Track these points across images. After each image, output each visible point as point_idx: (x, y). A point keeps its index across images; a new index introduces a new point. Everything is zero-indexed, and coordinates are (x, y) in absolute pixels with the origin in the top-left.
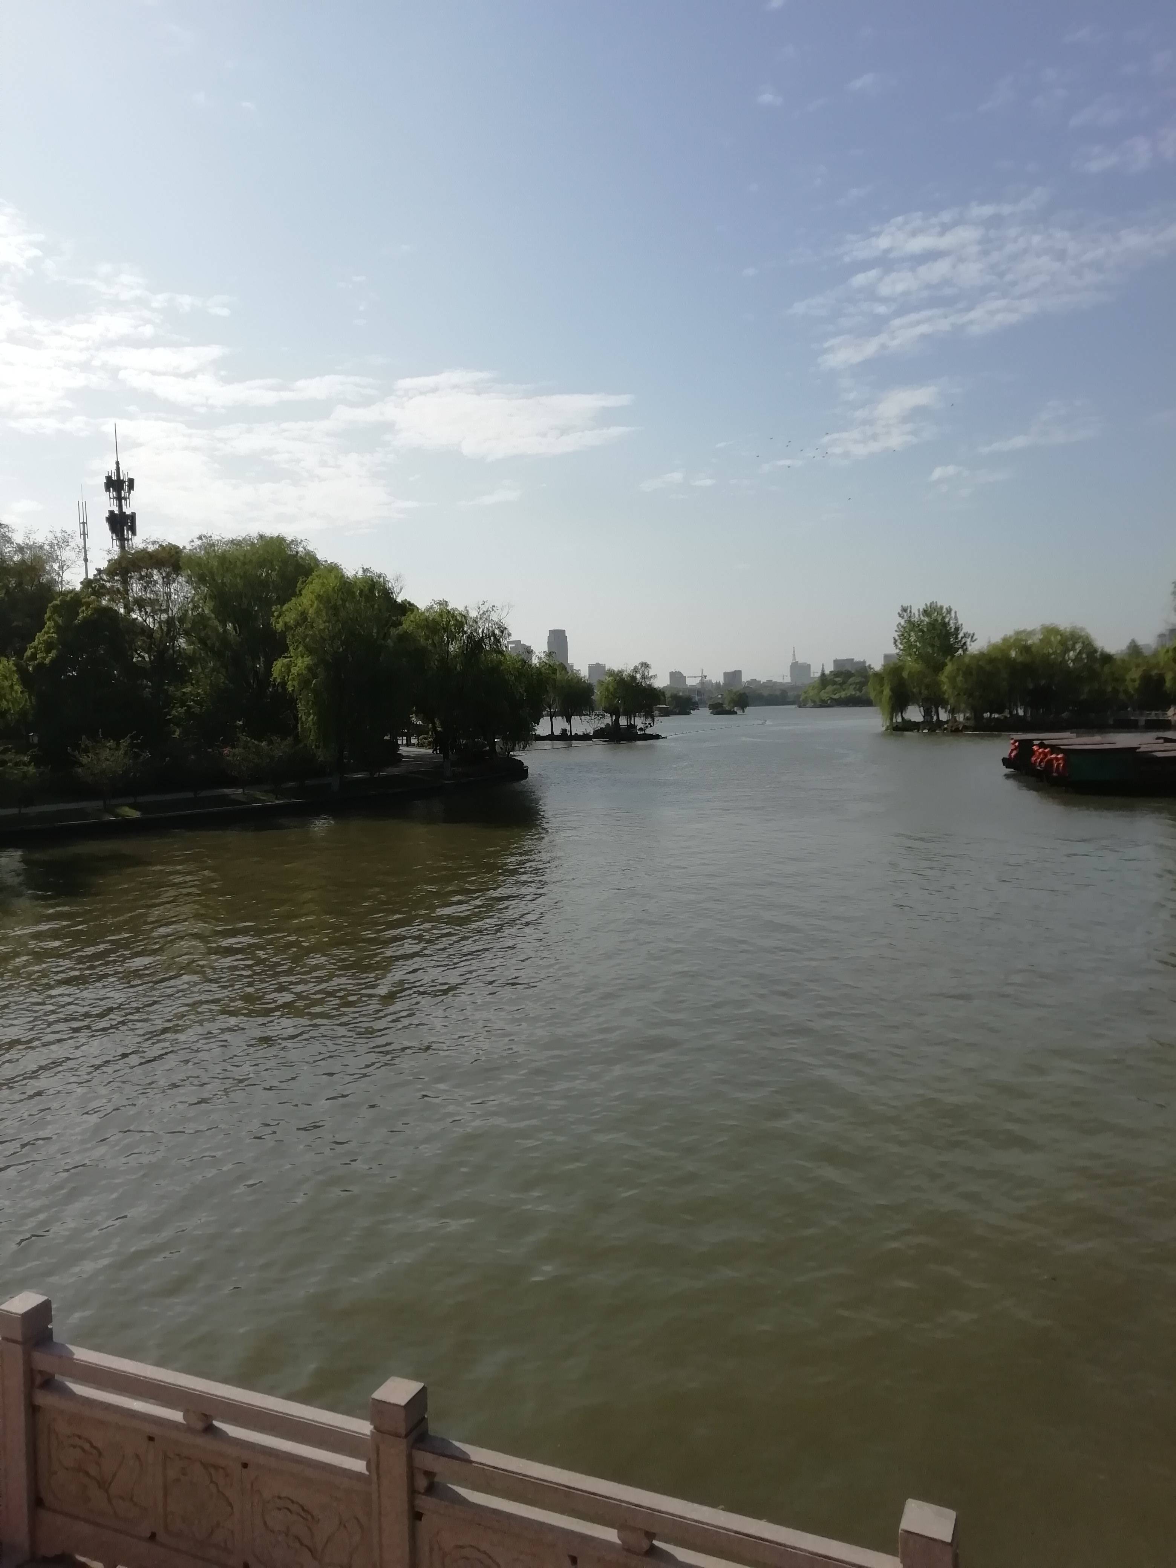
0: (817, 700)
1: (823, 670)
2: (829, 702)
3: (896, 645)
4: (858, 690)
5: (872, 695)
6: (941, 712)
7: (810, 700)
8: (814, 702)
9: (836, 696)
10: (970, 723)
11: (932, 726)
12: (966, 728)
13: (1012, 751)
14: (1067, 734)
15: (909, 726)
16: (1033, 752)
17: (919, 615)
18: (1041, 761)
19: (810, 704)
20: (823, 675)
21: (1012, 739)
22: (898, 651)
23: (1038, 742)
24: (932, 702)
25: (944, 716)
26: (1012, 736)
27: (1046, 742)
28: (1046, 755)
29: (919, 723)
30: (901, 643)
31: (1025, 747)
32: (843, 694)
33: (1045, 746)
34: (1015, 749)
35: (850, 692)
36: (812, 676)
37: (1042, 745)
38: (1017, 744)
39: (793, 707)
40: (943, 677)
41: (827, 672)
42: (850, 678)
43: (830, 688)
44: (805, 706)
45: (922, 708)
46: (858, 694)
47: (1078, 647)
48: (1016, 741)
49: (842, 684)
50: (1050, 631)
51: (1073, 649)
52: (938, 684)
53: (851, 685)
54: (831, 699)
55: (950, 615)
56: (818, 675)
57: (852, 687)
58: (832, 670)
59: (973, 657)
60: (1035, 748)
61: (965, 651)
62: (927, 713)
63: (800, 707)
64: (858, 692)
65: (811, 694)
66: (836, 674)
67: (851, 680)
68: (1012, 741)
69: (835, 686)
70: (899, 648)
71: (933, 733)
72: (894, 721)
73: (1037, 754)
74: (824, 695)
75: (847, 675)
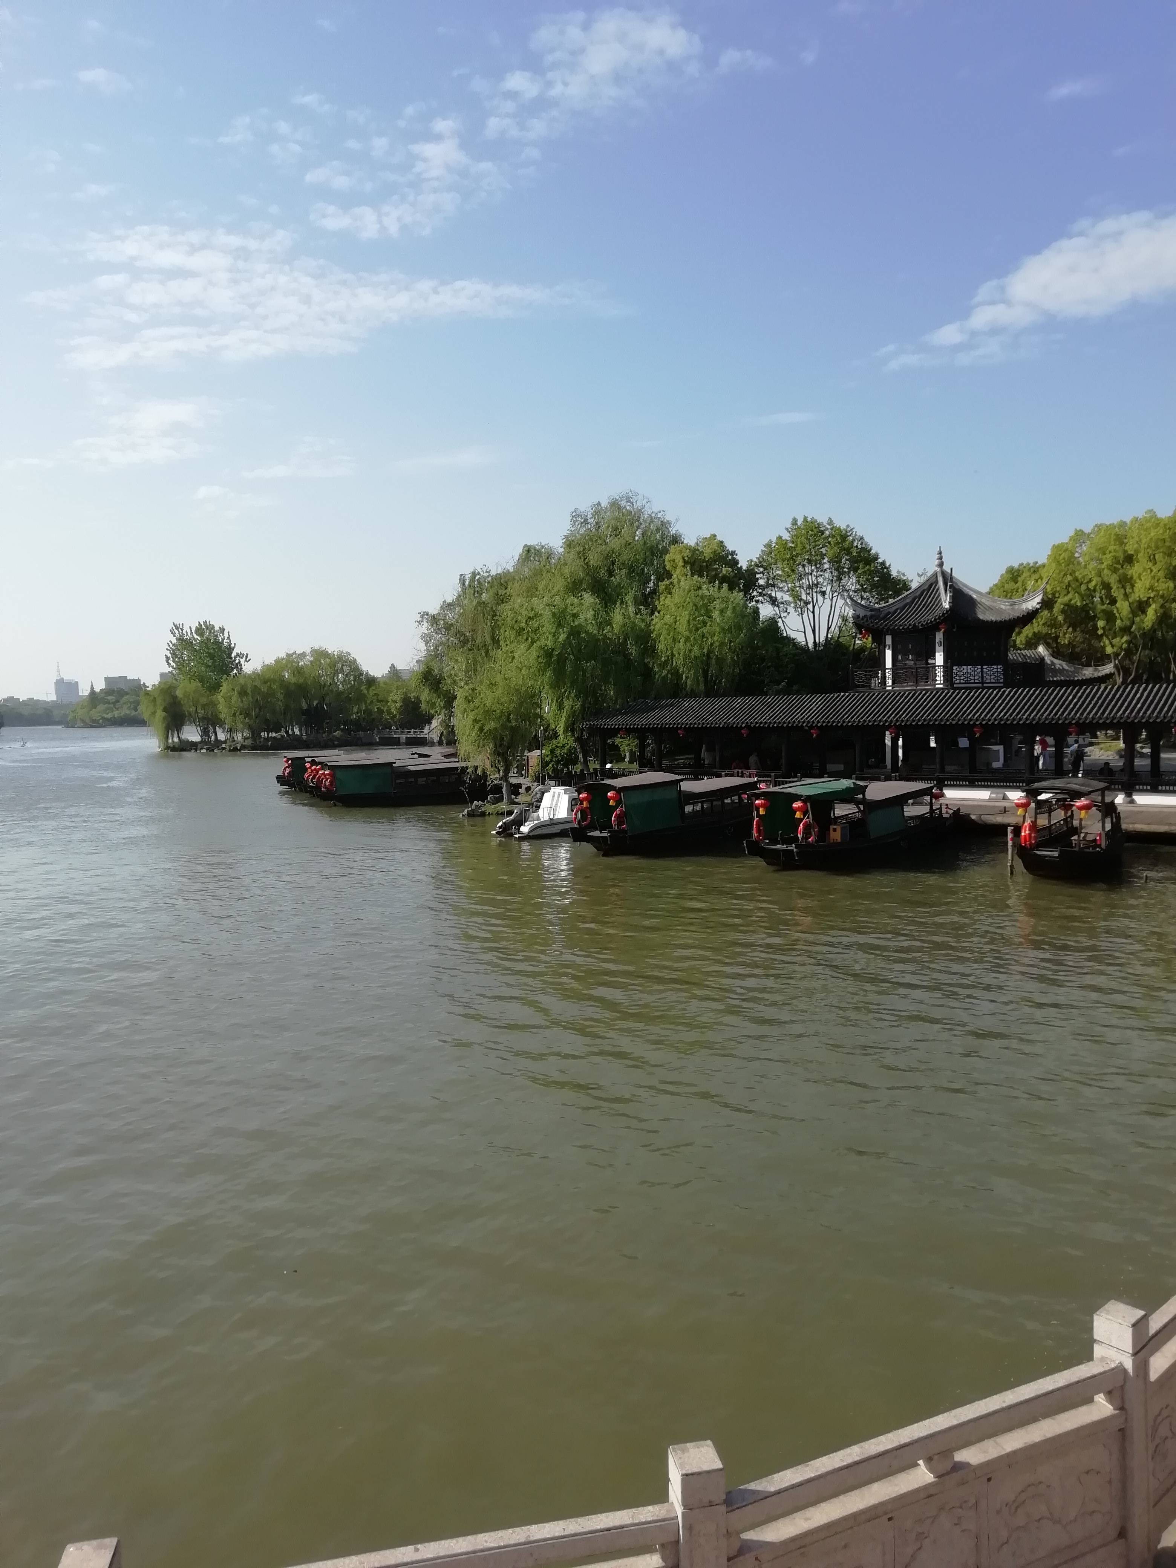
0: (88, 721)
1: (92, 688)
2: (101, 721)
3: (169, 664)
4: (133, 709)
5: (146, 716)
6: (219, 731)
7: (79, 721)
8: (83, 721)
9: (109, 716)
10: (248, 743)
11: (211, 746)
12: (244, 747)
13: (285, 768)
14: (335, 752)
15: (186, 747)
16: (306, 769)
17: (191, 633)
18: (313, 778)
19: (79, 723)
20: (93, 692)
21: (285, 757)
22: (171, 669)
23: (309, 760)
24: (209, 722)
25: (222, 736)
26: (286, 755)
27: (317, 760)
28: (317, 771)
29: (196, 742)
30: (174, 661)
31: (297, 765)
32: (116, 714)
33: (317, 764)
34: (288, 767)
35: (125, 711)
36: (80, 694)
37: (313, 763)
38: (290, 762)
39: (60, 727)
40: (219, 698)
41: (97, 690)
42: (123, 697)
43: (101, 707)
44: (73, 726)
45: (199, 728)
46: (133, 713)
47: (346, 669)
48: (289, 759)
49: (114, 703)
50: (320, 654)
51: (342, 672)
52: (213, 704)
53: (124, 704)
54: (103, 718)
55: (223, 634)
56: (87, 693)
57: (126, 707)
58: (104, 687)
59: (249, 676)
60: (308, 765)
61: (240, 670)
62: (205, 732)
63: (67, 727)
64: (133, 711)
65: (79, 714)
66: (107, 692)
67: (125, 698)
68: (285, 759)
69: (106, 705)
70: (173, 667)
71: (211, 753)
72: (170, 741)
73: (309, 771)
74: (95, 714)
75: (121, 693)
